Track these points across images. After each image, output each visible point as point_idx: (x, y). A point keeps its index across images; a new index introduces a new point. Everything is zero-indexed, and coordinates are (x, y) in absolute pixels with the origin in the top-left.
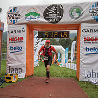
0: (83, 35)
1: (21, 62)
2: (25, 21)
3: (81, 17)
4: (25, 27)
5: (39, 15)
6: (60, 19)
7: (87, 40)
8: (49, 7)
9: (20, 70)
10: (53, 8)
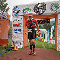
0: (59, 21)
1: (20, 38)
2: (23, 14)
3: (58, 10)
4: (22, 17)
6: (44, 12)
8: (37, 5)
9: (20, 43)
10: (39, 5)
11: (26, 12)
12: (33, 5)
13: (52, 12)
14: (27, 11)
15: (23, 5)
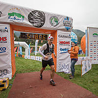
0: (59, 39)
2: (9, 21)
3: (58, 26)
4: (8, 26)
5: (23, 17)
7: (62, 43)
9: (5, 72)
11: (15, 19)
12: (26, 9)
13: (52, 27)
14: (17, 17)
15: (9, 6)
